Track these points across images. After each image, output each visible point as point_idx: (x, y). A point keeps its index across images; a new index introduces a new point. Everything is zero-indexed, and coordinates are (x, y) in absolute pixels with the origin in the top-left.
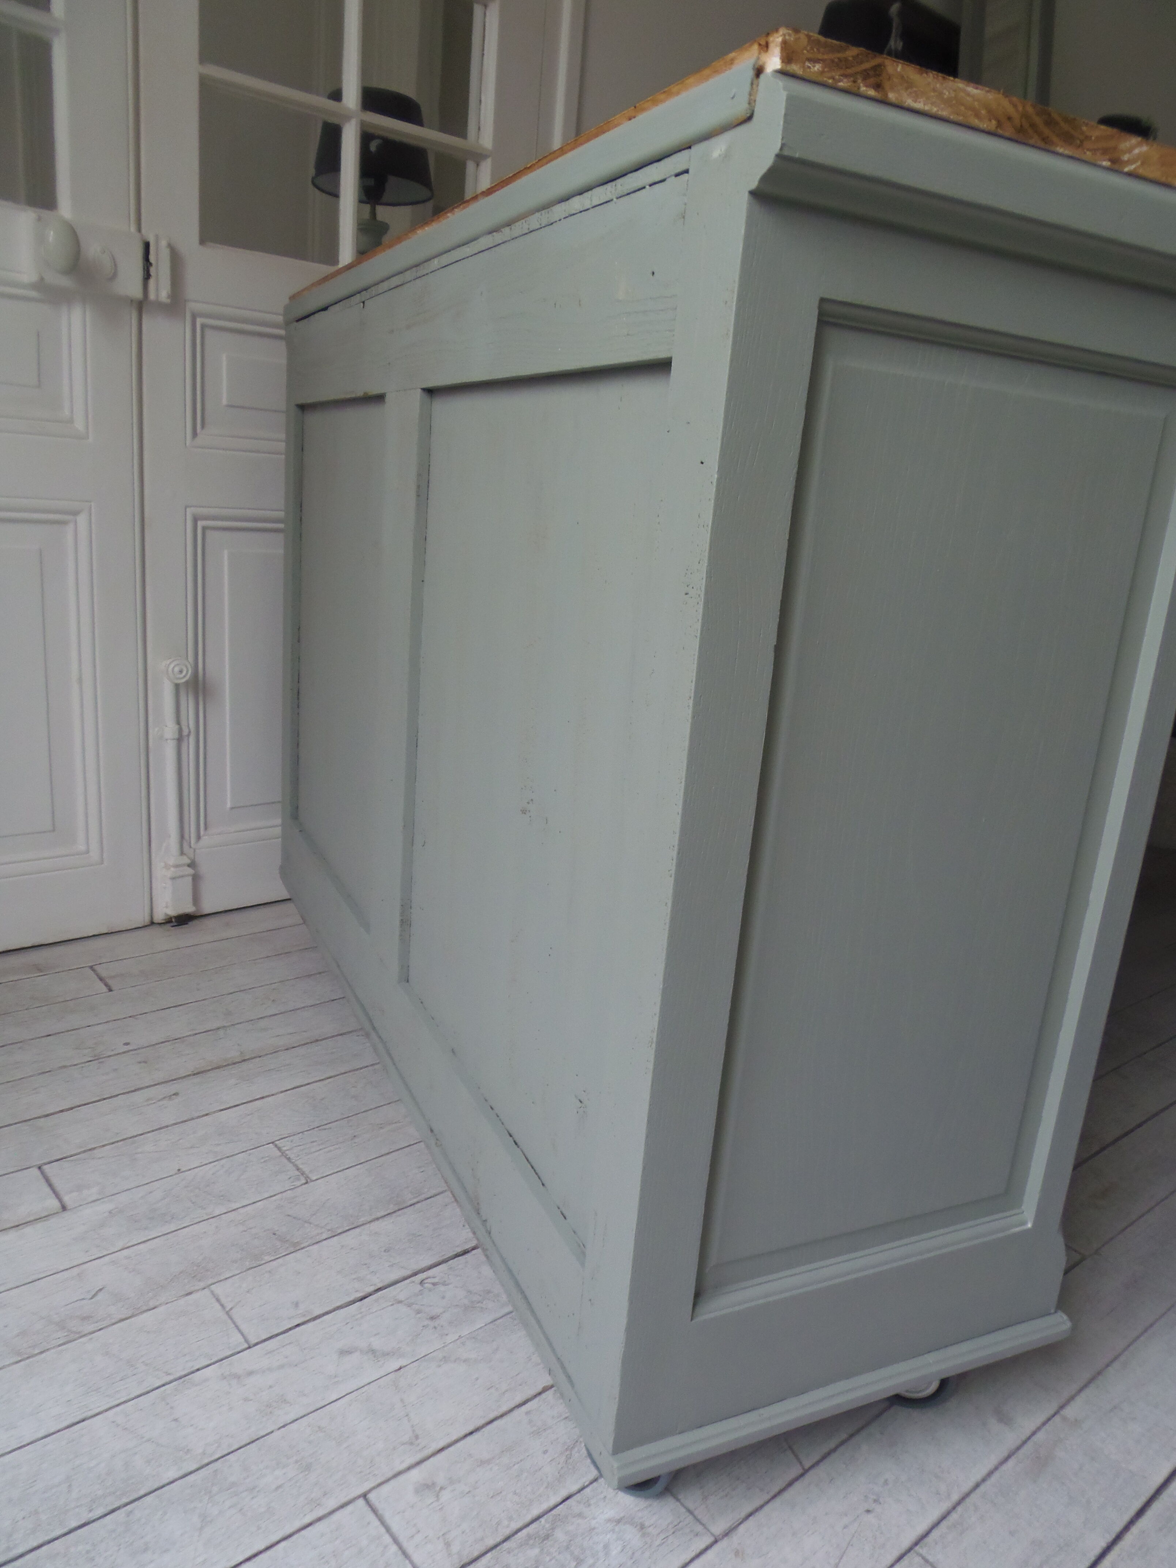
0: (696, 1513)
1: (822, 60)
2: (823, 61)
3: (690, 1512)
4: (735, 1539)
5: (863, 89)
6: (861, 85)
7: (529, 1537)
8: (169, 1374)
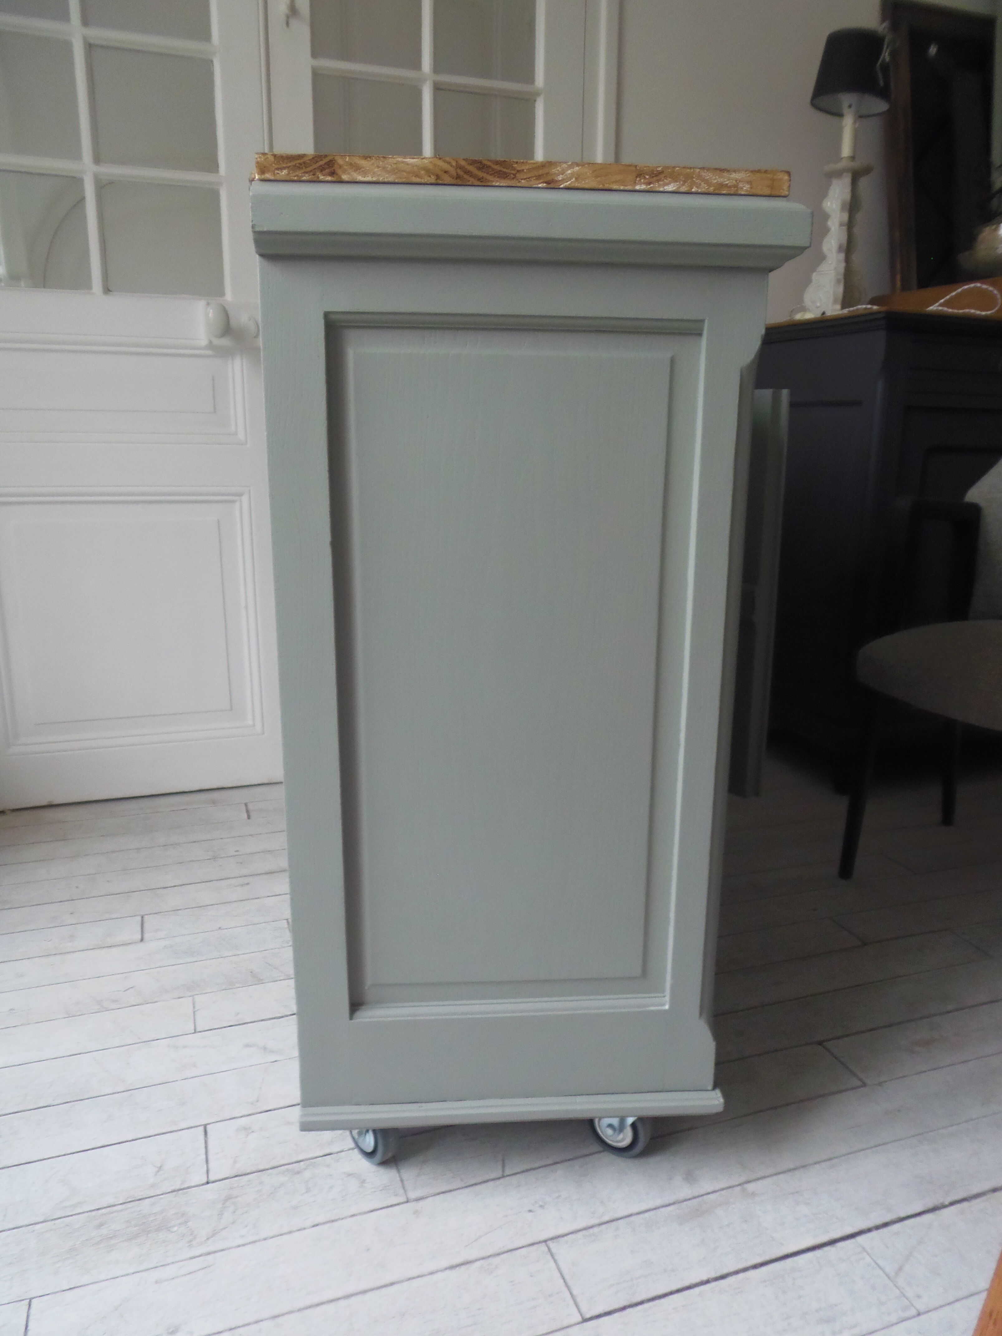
0: (406, 1183)
1: (286, 167)
2: (288, 167)
3: (402, 1181)
4: (421, 1203)
5: (321, 177)
6: (319, 176)
7: (288, 1170)
8: (140, 1039)
